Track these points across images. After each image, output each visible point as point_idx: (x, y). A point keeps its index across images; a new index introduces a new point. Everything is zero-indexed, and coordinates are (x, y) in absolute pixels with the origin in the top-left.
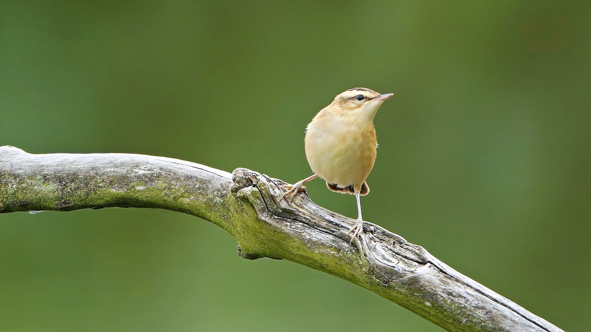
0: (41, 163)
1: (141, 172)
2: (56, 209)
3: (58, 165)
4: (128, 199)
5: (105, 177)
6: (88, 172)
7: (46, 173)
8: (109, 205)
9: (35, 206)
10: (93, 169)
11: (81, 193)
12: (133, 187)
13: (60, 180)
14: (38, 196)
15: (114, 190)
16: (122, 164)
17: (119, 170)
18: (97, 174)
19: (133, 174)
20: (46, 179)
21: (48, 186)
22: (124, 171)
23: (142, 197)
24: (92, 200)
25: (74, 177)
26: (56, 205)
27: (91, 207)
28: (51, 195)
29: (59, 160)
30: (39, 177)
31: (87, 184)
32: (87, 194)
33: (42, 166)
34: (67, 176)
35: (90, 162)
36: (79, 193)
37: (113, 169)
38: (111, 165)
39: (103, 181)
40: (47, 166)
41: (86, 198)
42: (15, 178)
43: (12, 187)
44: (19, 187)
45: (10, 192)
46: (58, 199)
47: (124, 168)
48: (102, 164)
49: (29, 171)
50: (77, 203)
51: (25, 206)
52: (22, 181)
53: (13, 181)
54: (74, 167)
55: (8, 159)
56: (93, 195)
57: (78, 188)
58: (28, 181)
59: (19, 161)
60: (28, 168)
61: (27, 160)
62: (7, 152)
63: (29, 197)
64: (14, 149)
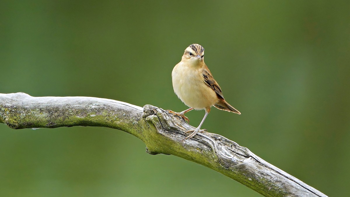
0: (39, 102)
1: (93, 107)
2: (47, 127)
3: (48, 103)
4: (86, 121)
5: (73, 109)
6: (64, 106)
7: (42, 107)
8: (76, 125)
9: (36, 125)
10: (67, 105)
11: (61, 118)
12: (89, 115)
13: (49, 111)
14: (37, 120)
15: (79, 117)
16: (83, 103)
17: (82, 106)
18: (69, 108)
19: (89, 108)
20: (41, 110)
21: (42, 114)
22: (84, 106)
23: (94, 120)
24: (67, 122)
25: (57, 109)
26: (47, 125)
27: (66, 126)
28: (44, 119)
29: (49, 100)
30: (38, 110)
31: (64, 113)
32: (64, 119)
33: (39, 104)
34: (53, 109)
35: (65, 101)
36: (59, 118)
37: (78, 105)
38: (76, 103)
39: (72, 112)
40: (42, 104)
41: (63, 121)
42: (25, 110)
43: (23, 115)
44: (27, 115)
45: (22, 117)
46: (48, 121)
47: (84, 105)
48: (72, 102)
49: (32, 106)
50: (58, 124)
51: (30, 125)
52: (28, 112)
53: (24, 112)
54: (57, 104)
55: (21, 100)
56: (67, 120)
57: (59, 116)
58: (32, 111)
59: (26, 101)
60: (32, 104)
61: (31, 100)
62: (20, 96)
63: (32, 120)
64: (24, 94)
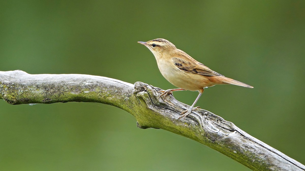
0: (35, 79)
1: (87, 84)
2: (43, 103)
3: (44, 80)
4: (80, 97)
5: (68, 86)
6: (59, 83)
7: (38, 84)
8: (70, 100)
9: (32, 101)
10: (62, 82)
11: (56, 94)
12: (83, 91)
13: (45, 88)
14: (34, 96)
15: (73, 93)
16: (77, 80)
17: (76, 83)
18: (64, 85)
19: (83, 85)
21: (39, 91)
22: (78, 83)
23: (88, 97)
24: (62, 98)
25: (52, 86)
26: (43, 100)
27: (61, 101)
28: (41, 96)
29: (45, 78)
30: (34, 86)
31: (59, 90)
32: (59, 95)
33: (36, 81)
34: (49, 86)
35: (60, 79)
36: (55, 94)
37: (72, 82)
38: (71, 80)
39: (67, 88)
40: (39, 81)
41: (59, 97)
42: (22, 87)
43: (21, 91)
44: (24, 91)
45: (20, 94)
46: (44, 97)
47: (78, 82)
48: (67, 79)
49: (29, 83)
50: (54, 100)
51: (27, 101)
52: (25, 88)
53: (21, 88)
54: (52, 81)
55: (19, 77)
56: (62, 96)
57: (54, 92)
58: (29, 88)
59: (24, 78)
60: (29, 81)
61: (28, 77)
62: (18, 73)
63: (29, 96)
64: (22, 72)
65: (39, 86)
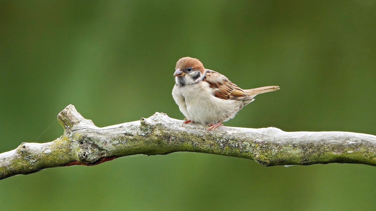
0: (292, 137)
1: (351, 142)
2: (301, 164)
3: (301, 139)
4: (343, 158)
5: (329, 145)
6: (319, 142)
7: (295, 143)
8: (332, 162)
9: (288, 162)
10: (322, 140)
11: (316, 155)
12: (346, 151)
13: (303, 147)
14: (290, 156)
15: (335, 153)
16: (340, 138)
17: (338, 141)
18: (325, 143)
19: (346, 144)
20: (294, 146)
21: (296, 151)
22: (341, 142)
23: (352, 157)
24: (322, 158)
25: (311, 145)
26: (301, 161)
27: (321, 163)
28: (298, 156)
29: (302, 135)
30: (291, 145)
31: (319, 150)
32: (319, 155)
33: (292, 139)
34: (307, 145)
35: (320, 137)
36: (314, 154)
37: (334, 141)
38: (332, 138)
39: (328, 148)
40: (295, 139)
41: (318, 158)
42: (276, 146)
43: (275, 151)
44: (279, 151)
45: (274, 154)
46: (302, 158)
47: (340, 140)
48: (328, 137)
49: (285, 142)
50: (313, 161)
51: (282, 162)
52: (280, 148)
53: (275, 148)
54: (311, 139)
55: (273, 135)
56: (322, 156)
57: (313, 152)
58: (284, 147)
59: (278, 136)
60: (284, 140)
61: (283, 135)
62: (272, 131)
63: (285, 157)
64: (276, 129)
65: (296, 145)
